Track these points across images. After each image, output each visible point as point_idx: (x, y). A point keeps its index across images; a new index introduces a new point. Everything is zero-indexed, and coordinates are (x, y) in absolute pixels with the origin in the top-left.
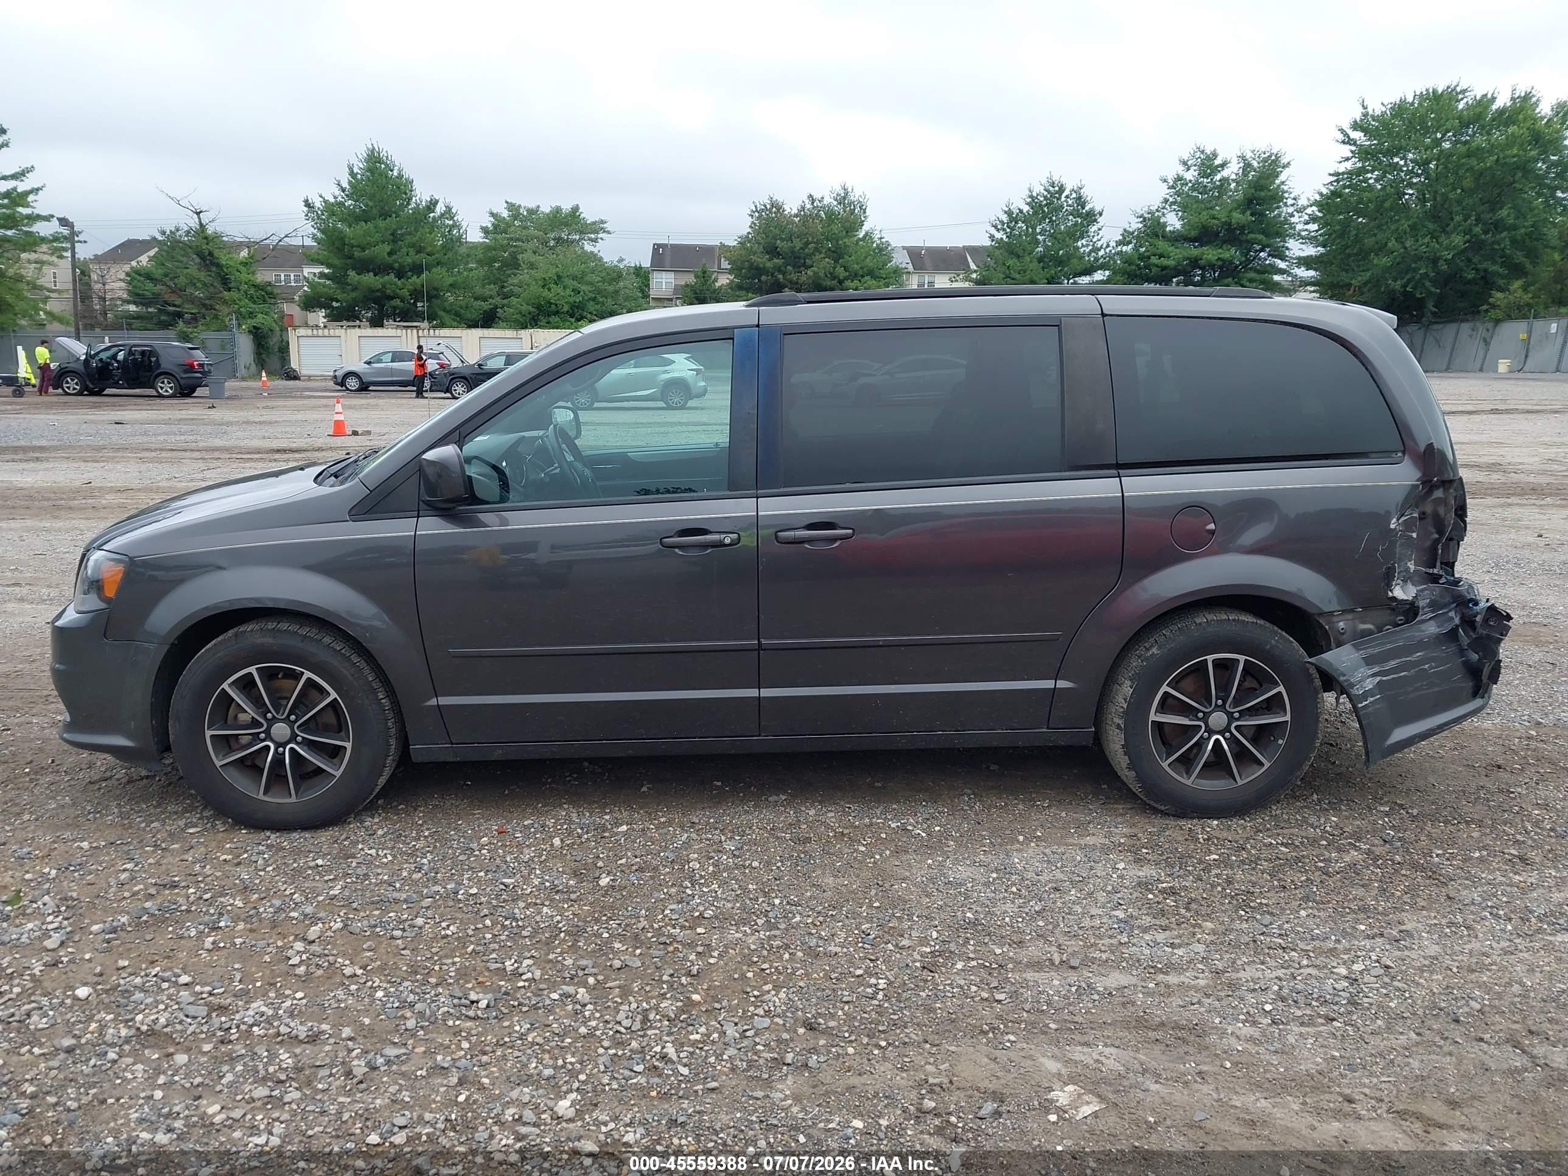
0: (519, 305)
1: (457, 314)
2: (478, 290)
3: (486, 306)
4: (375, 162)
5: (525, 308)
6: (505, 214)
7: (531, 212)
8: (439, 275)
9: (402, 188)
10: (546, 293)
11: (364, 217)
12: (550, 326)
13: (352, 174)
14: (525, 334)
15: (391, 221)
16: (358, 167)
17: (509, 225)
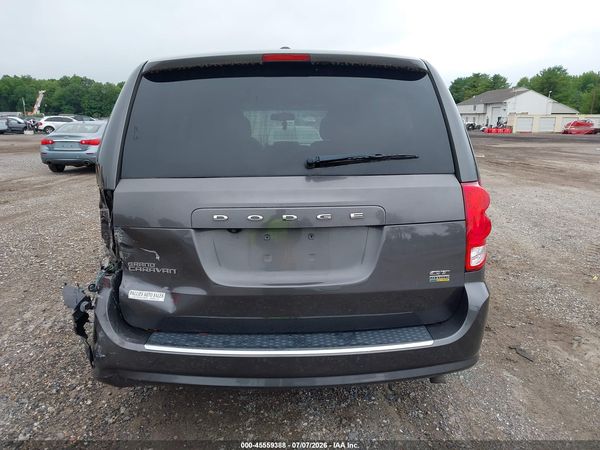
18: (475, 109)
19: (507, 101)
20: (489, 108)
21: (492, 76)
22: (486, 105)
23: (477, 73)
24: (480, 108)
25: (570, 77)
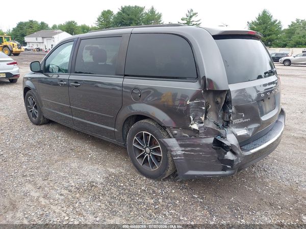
0: (293, 42)
1: (277, 45)
2: (284, 39)
3: (285, 43)
4: (264, 12)
5: (293, 43)
6: (295, 22)
7: (302, 21)
8: (274, 36)
9: (269, 18)
10: (299, 40)
11: (260, 24)
12: (299, 47)
13: (259, 15)
14: (291, 49)
15: (265, 25)
16: (261, 13)
17: (295, 24)
18: (37, 39)
19: (54, 36)
20: (45, 40)
21: (39, 22)
22: (43, 38)
23: (31, 20)
24: (40, 40)
25: (79, 27)
